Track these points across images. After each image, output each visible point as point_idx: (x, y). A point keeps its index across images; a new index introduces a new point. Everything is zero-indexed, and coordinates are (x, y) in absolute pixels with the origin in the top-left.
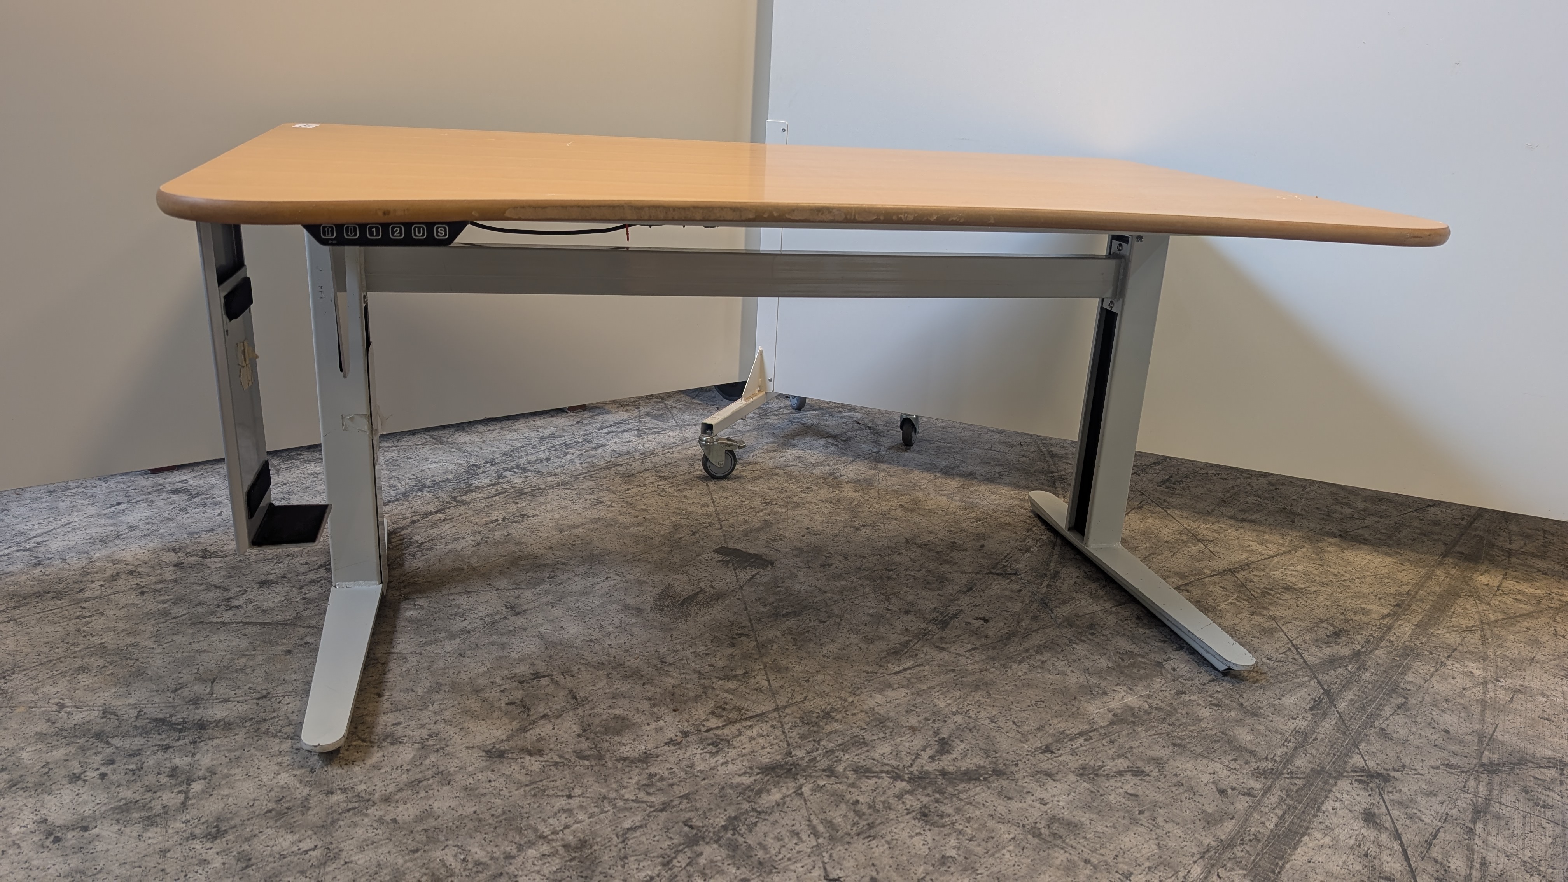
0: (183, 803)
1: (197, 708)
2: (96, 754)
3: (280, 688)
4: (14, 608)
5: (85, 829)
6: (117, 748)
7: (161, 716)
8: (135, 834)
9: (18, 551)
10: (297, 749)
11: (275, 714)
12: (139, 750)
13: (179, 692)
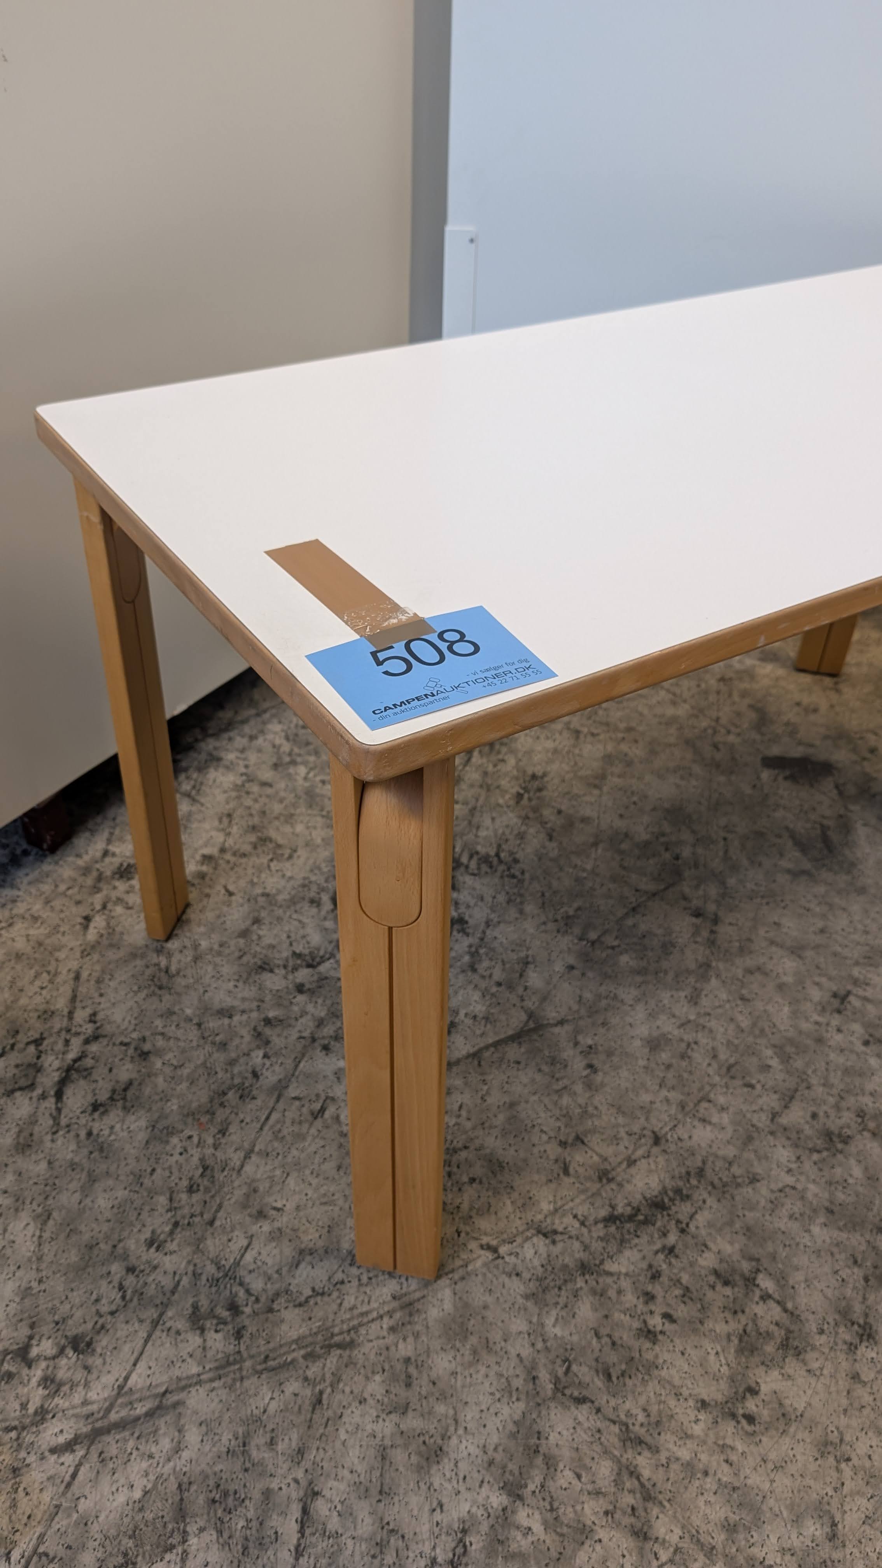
0: (785, 1310)
1: (620, 1185)
2: (620, 1292)
3: (653, 1121)
4: (223, 1132)
5: (753, 1391)
6: (627, 1274)
7: (603, 1213)
8: (805, 1374)
9: (87, 1042)
10: (781, 1191)
11: (699, 1158)
12: (650, 1266)
13: (571, 1171)
